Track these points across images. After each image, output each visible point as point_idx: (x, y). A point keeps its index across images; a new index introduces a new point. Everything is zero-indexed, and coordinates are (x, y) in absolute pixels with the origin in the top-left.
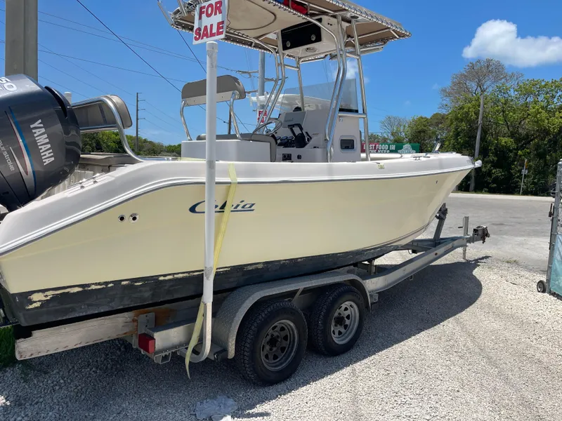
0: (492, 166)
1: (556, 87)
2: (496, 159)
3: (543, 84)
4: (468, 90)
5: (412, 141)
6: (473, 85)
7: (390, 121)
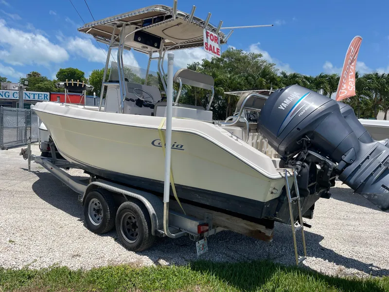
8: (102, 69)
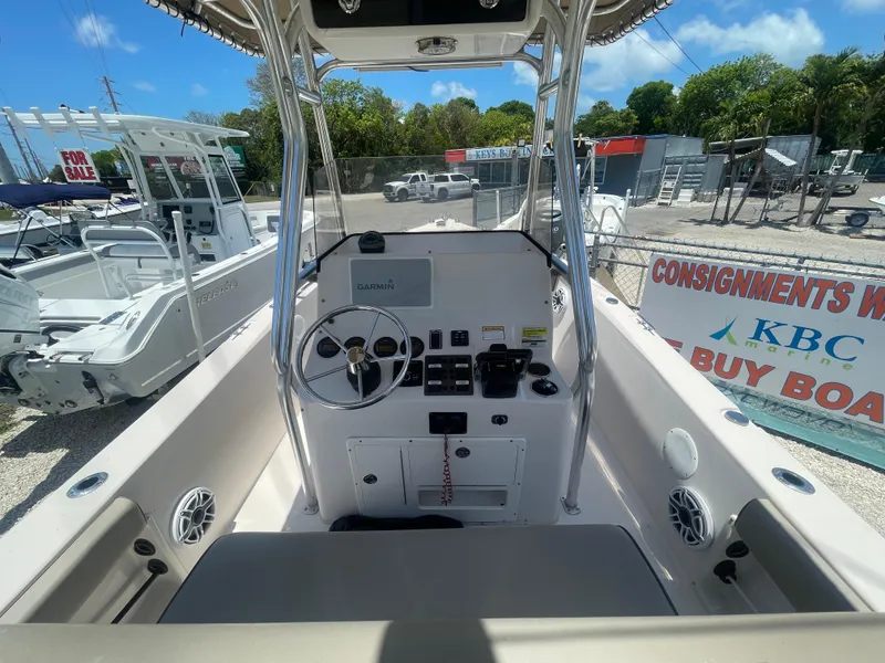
3: (343, 84)
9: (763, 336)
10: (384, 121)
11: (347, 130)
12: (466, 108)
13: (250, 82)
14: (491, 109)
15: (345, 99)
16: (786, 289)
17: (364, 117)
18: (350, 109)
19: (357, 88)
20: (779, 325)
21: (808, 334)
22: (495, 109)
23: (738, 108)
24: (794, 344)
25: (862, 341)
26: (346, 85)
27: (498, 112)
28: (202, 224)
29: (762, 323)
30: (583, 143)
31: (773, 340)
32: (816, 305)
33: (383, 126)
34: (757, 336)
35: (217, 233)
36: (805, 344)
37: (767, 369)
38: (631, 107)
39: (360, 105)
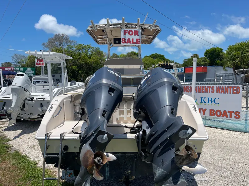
0: (71, 77)
1: (88, 47)
2: (71, 74)
3: (84, 46)
4: (55, 45)
5: (31, 66)
6: (58, 44)
7: (16, 56)
8: (235, 44)
9: (203, 101)
10: (100, 59)
11: (83, 63)
12: (135, 56)
13: (44, 44)
14: (146, 56)
15: (84, 51)
16: (203, 89)
17: (92, 57)
18: (86, 55)
19: (90, 47)
20: (205, 98)
21: (210, 99)
22: (148, 57)
23: (232, 56)
24: (208, 102)
25: (219, 99)
26: (85, 46)
27: (149, 57)
28: (57, 80)
29: (202, 98)
30: (170, 64)
31: (205, 102)
32: (210, 92)
33: (99, 61)
34: (202, 102)
35: (62, 82)
36: (210, 102)
37: (206, 109)
38: (206, 57)
39: (89, 53)
